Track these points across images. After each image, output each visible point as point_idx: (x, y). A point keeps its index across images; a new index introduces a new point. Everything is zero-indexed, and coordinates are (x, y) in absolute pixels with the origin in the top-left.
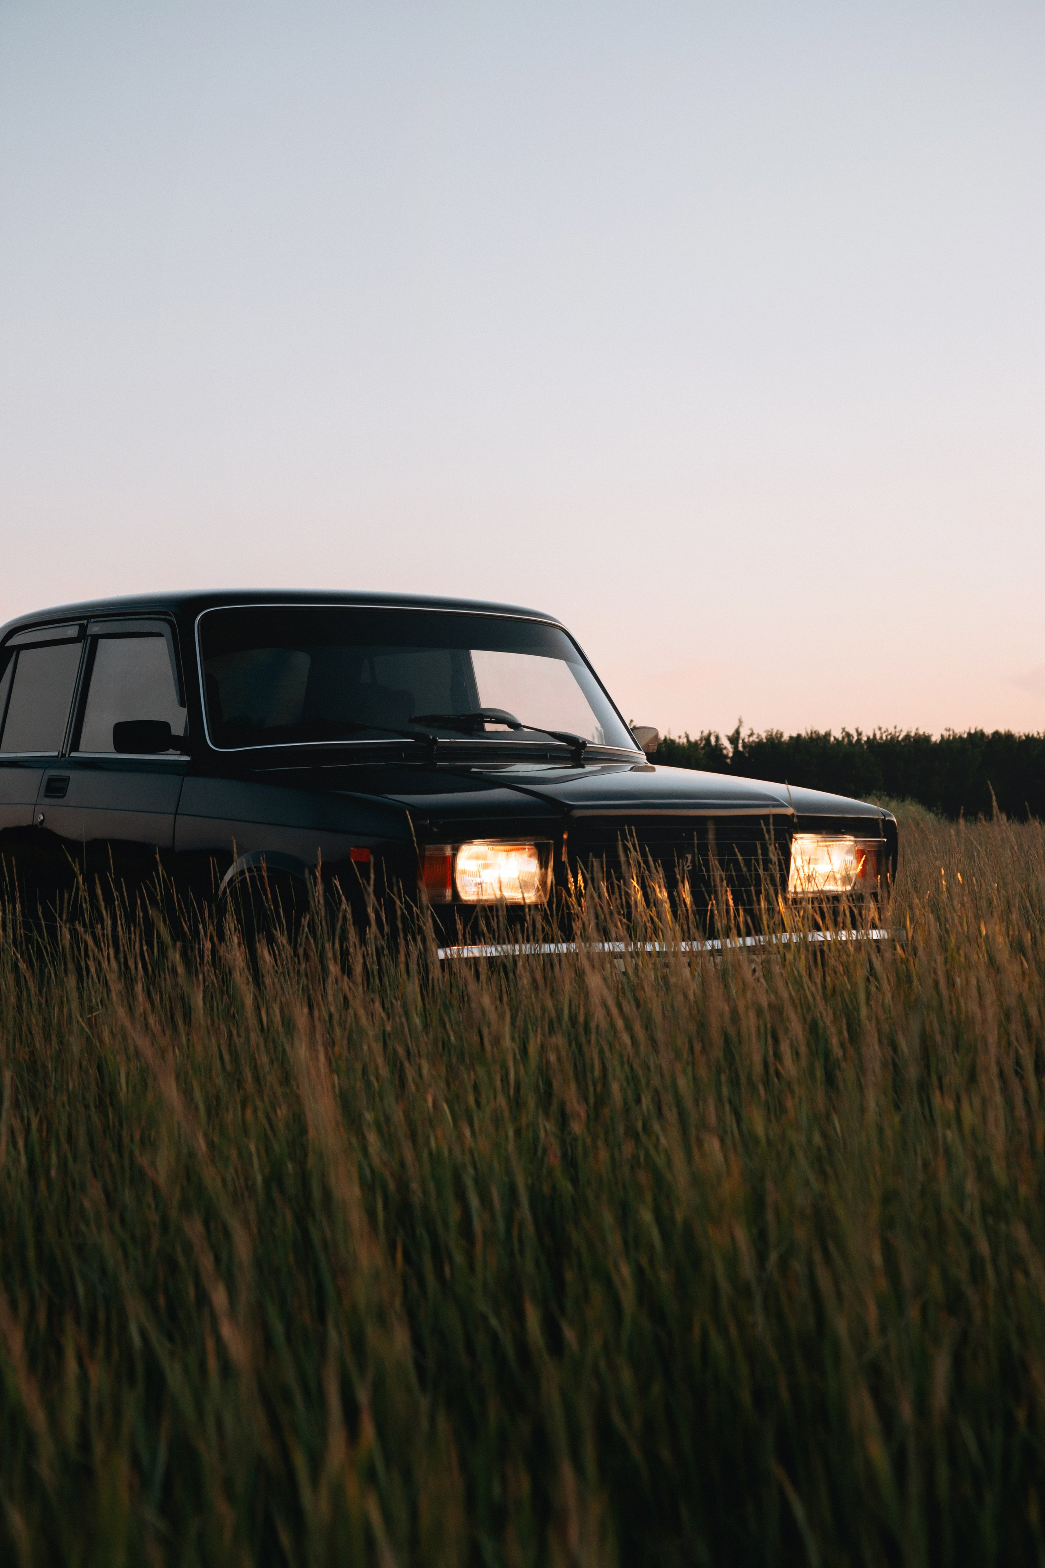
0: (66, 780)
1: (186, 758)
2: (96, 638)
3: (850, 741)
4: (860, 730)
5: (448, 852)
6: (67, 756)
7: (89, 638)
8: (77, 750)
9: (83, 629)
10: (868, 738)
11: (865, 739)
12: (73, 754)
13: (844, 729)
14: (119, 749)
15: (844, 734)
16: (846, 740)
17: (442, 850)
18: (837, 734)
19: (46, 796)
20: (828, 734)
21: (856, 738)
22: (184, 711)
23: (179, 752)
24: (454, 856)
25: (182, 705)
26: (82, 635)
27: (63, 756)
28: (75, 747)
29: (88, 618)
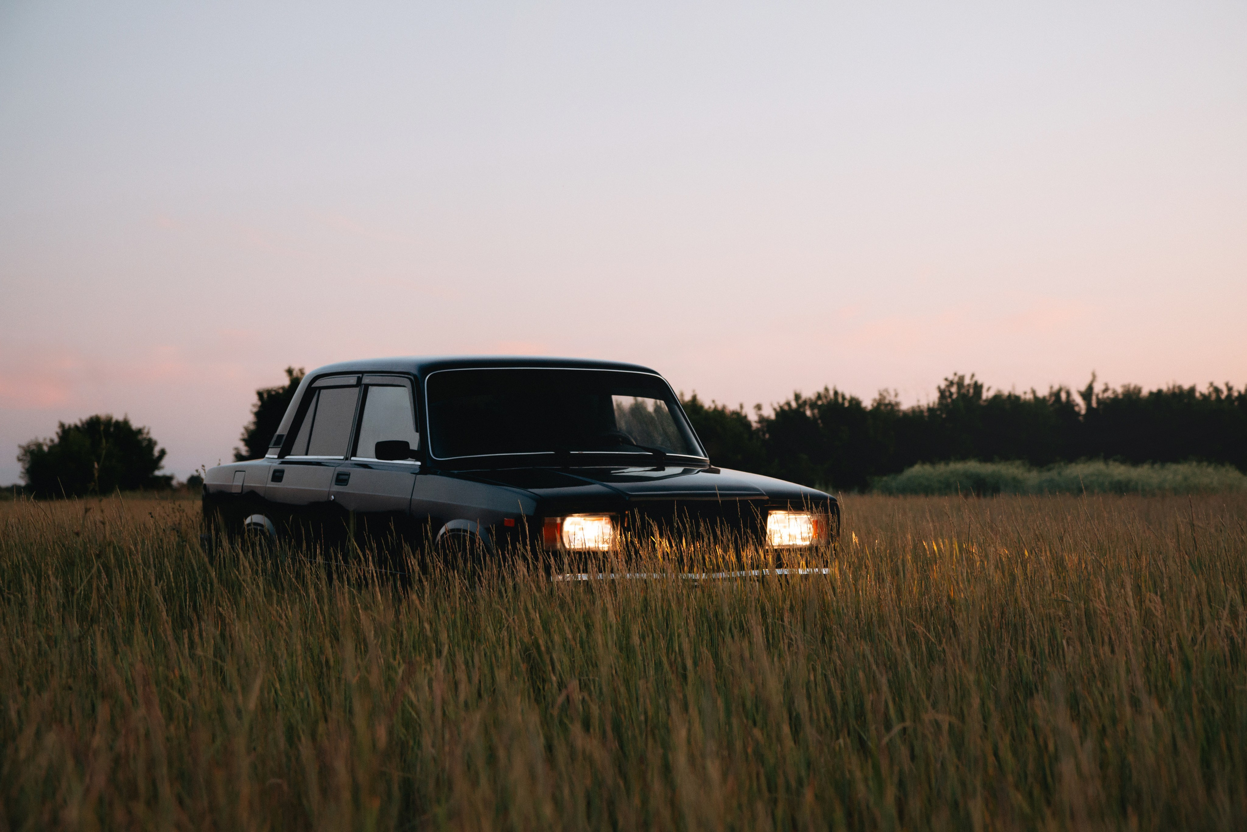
0: (348, 475)
1: (419, 463)
2: (367, 386)
3: (1218, 397)
4: (1231, 384)
5: (559, 520)
6: (349, 459)
7: (363, 386)
8: (355, 456)
9: (359, 380)
10: (1240, 393)
11: (1236, 394)
12: (353, 458)
13: (1211, 384)
14: (377, 457)
15: (1211, 389)
16: (1214, 396)
17: (556, 520)
18: (1203, 388)
19: (336, 484)
20: (1192, 390)
21: (1225, 392)
22: (418, 434)
23: (414, 460)
24: (562, 524)
25: (417, 431)
26: (359, 383)
27: (347, 459)
28: (354, 454)
29: (363, 373)
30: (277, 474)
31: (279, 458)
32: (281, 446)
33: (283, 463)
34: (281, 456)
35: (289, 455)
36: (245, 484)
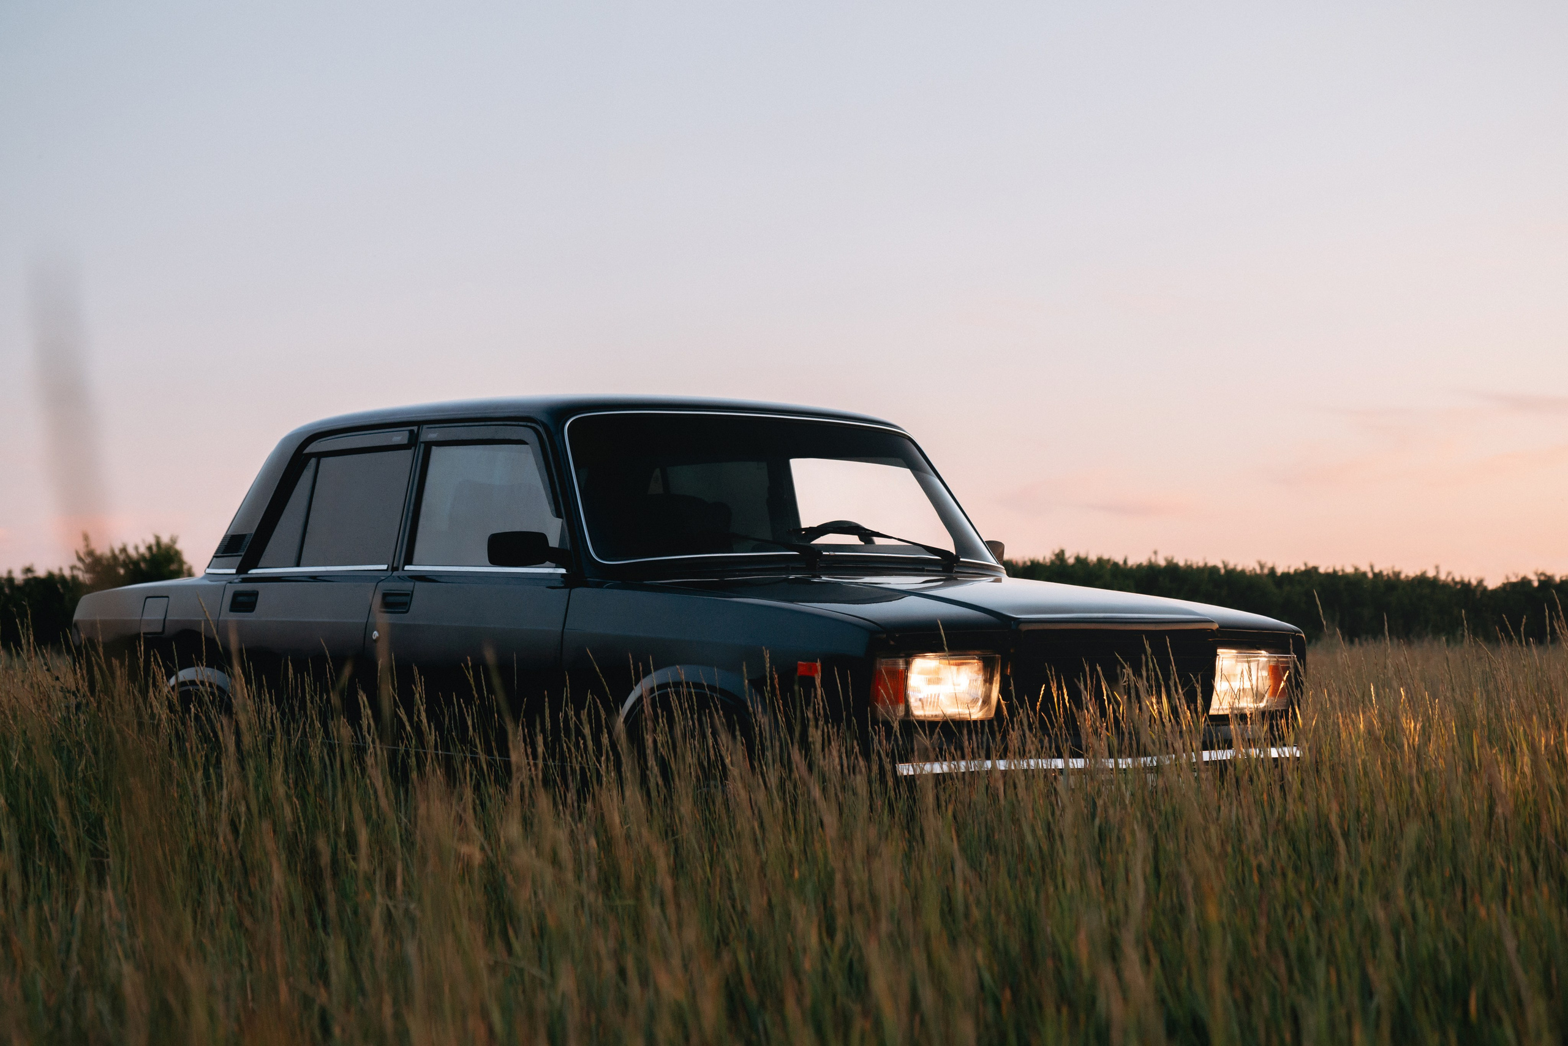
0: (410, 595)
1: (563, 571)
2: (429, 445)
5: (900, 665)
6: (401, 568)
7: (422, 446)
8: (410, 563)
9: (412, 436)
12: (407, 568)
14: (494, 561)
17: (896, 664)
19: (382, 611)
22: (560, 520)
23: (554, 565)
24: (907, 669)
25: (558, 515)
26: (413, 441)
27: (395, 569)
28: (409, 561)
29: (420, 423)
30: (241, 598)
31: (238, 573)
32: (243, 554)
33: (244, 580)
34: (242, 569)
35: (256, 568)
36: (168, 618)
